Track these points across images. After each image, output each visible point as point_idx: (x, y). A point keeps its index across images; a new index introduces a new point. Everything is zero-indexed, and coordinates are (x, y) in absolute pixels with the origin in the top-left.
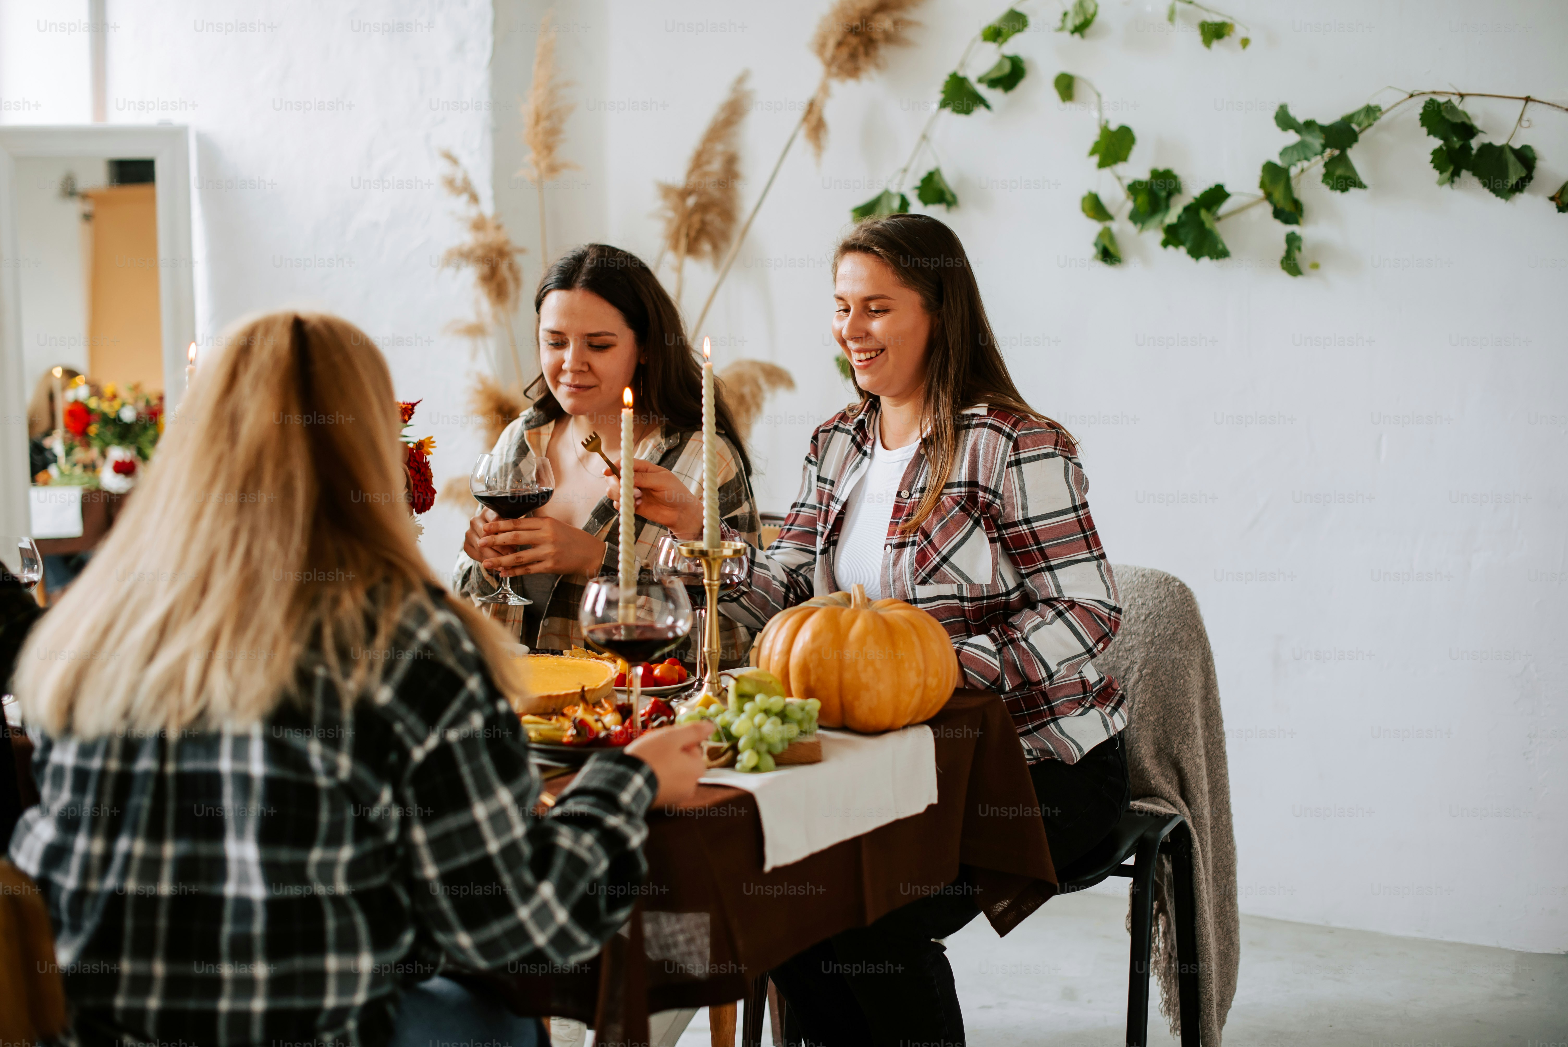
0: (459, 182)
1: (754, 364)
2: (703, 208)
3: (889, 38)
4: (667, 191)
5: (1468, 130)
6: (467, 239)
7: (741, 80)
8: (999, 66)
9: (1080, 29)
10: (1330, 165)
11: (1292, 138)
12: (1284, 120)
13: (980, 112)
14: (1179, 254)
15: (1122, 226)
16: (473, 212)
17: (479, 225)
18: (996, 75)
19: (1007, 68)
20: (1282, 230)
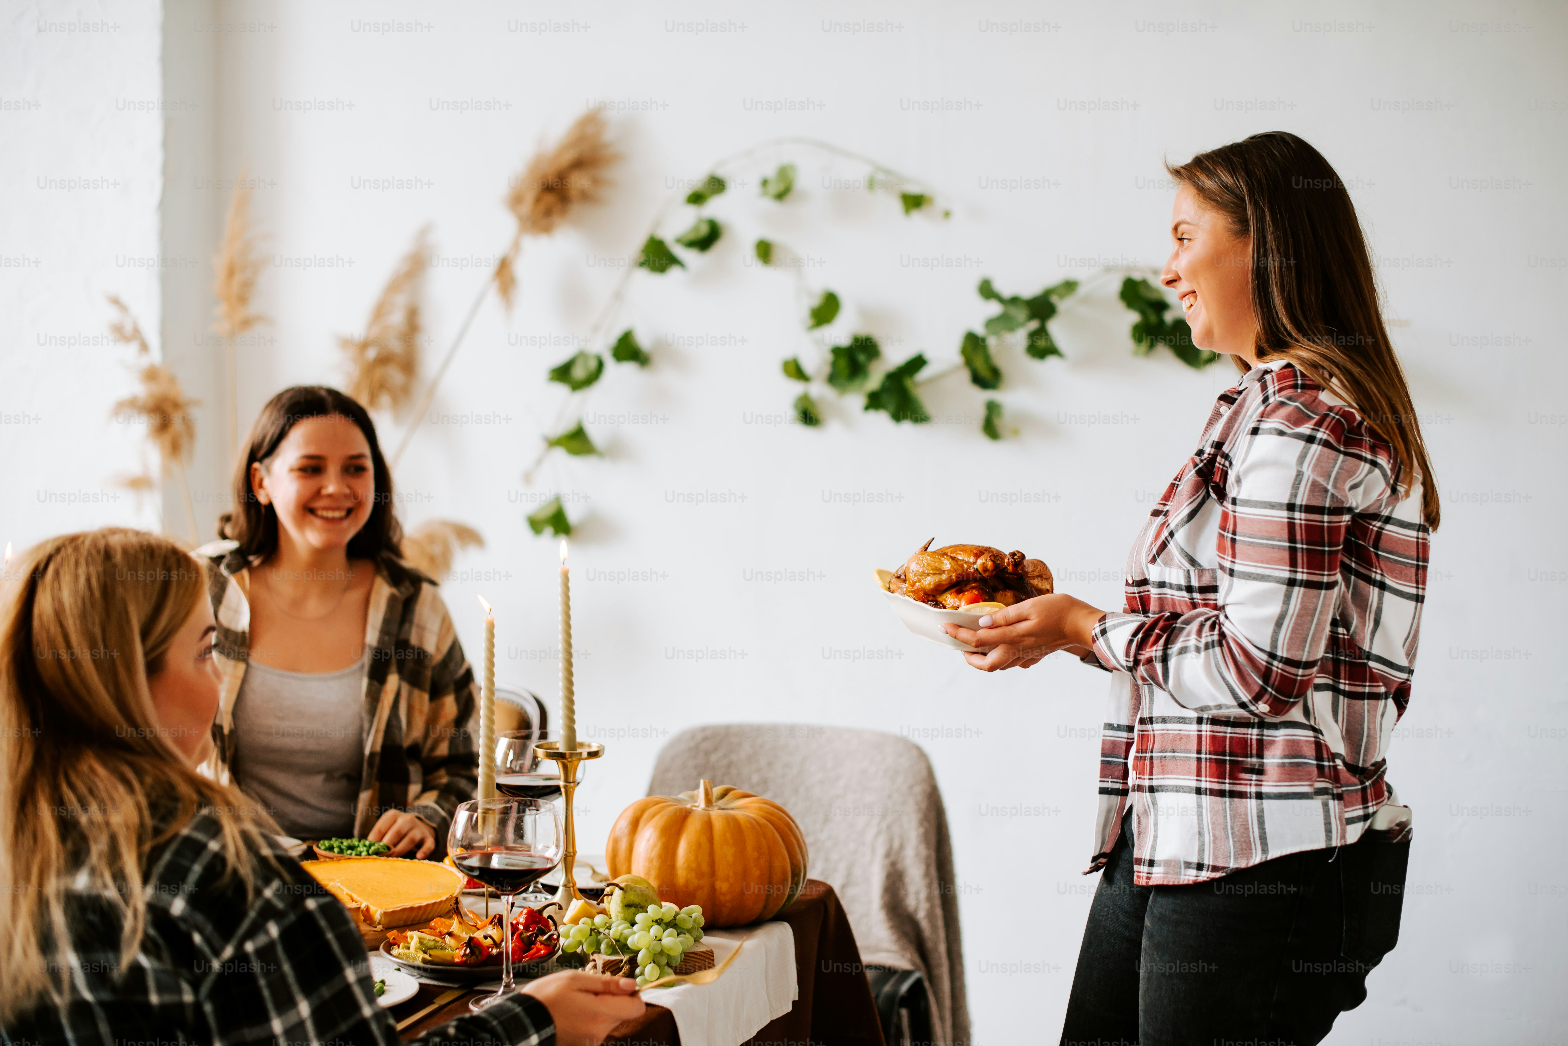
0: (128, 328)
1: (446, 524)
2: (384, 360)
3: (585, 197)
4: (345, 343)
5: (1161, 306)
6: (139, 389)
7: (424, 232)
8: (696, 228)
9: (781, 196)
10: (1034, 336)
11: (994, 309)
12: (987, 291)
13: (674, 273)
14: (881, 419)
15: (819, 390)
16: (145, 361)
17: (151, 375)
18: (692, 236)
19: (704, 230)
20: (982, 396)
